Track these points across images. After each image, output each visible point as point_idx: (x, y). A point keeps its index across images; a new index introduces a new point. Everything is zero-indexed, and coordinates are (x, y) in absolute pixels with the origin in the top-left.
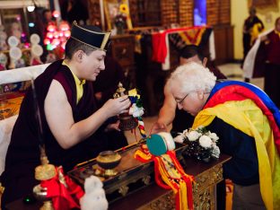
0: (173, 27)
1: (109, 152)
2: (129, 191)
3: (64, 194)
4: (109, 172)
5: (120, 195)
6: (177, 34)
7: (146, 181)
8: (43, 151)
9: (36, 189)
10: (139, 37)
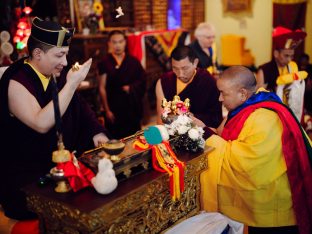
0: (149, 29)
1: (114, 141)
2: (132, 173)
3: (79, 174)
4: (114, 158)
5: (125, 176)
6: (153, 37)
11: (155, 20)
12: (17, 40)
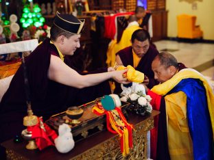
1: (75, 108)
2: (89, 134)
3: (44, 136)
4: (75, 122)
5: (83, 137)
7: (100, 128)
8: (29, 106)
9: (24, 132)
10: (94, 18)
11: (127, 4)
12: (23, 21)
